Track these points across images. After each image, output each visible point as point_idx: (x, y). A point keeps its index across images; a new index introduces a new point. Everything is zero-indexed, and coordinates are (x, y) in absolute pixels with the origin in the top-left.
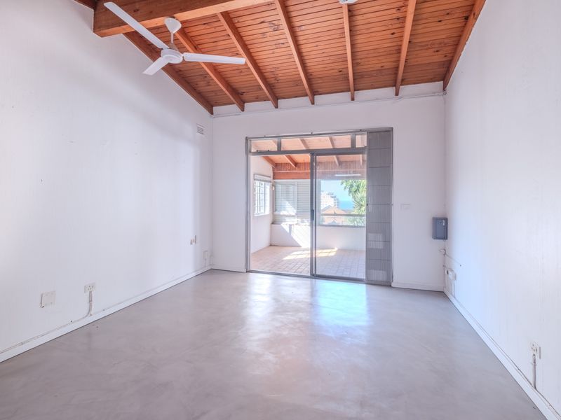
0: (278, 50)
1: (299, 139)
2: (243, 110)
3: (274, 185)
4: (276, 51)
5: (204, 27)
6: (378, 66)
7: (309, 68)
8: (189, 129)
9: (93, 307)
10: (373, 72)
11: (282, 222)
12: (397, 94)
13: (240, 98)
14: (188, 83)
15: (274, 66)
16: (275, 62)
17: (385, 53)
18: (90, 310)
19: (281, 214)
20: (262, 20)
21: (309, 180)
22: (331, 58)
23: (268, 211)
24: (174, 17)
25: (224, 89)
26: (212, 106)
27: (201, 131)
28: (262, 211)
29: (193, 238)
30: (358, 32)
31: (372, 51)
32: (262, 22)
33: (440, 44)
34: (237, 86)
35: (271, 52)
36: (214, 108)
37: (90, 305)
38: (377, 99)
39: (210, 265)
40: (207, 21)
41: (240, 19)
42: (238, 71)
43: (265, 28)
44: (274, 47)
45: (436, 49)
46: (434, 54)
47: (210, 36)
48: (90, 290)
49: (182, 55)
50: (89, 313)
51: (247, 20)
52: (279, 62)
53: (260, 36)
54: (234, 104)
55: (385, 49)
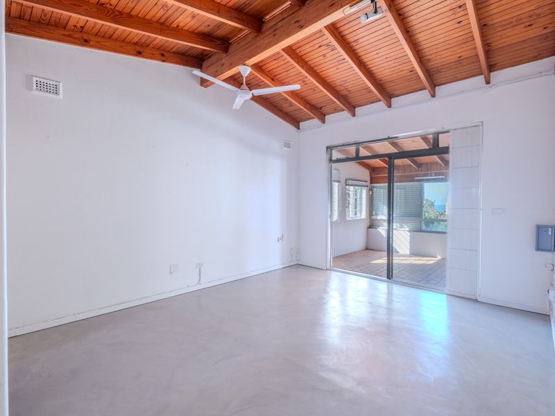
0: (342, 65)
1: (387, 142)
2: (324, 122)
3: (371, 190)
4: (339, 66)
5: (275, 62)
6: (455, 57)
7: (377, 74)
8: (277, 146)
9: (202, 279)
10: (452, 64)
11: (379, 226)
12: (488, 82)
13: (320, 112)
14: (275, 107)
15: (343, 79)
16: (341, 77)
17: (458, 43)
18: (200, 280)
19: (378, 218)
20: (319, 45)
21: (387, 184)
22: (397, 61)
23: (363, 215)
24: (245, 65)
25: (303, 108)
26: (299, 122)
27: (288, 145)
28: (358, 214)
29: (280, 236)
30: (417, 31)
31: (441, 45)
32: (320, 47)
33: (530, 17)
34: (314, 102)
35: (335, 68)
36: (301, 124)
37: (200, 278)
38: (463, 92)
39: (297, 260)
40: (276, 57)
41: (301, 49)
42: (311, 90)
43: (324, 50)
44: (337, 64)
45: (527, 24)
46: (525, 29)
47: (282, 67)
48: (200, 266)
49: (251, 92)
50: (199, 283)
51: (306, 49)
52: (345, 75)
53: (322, 58)
54: (314, 118)
55: (457, 39)
